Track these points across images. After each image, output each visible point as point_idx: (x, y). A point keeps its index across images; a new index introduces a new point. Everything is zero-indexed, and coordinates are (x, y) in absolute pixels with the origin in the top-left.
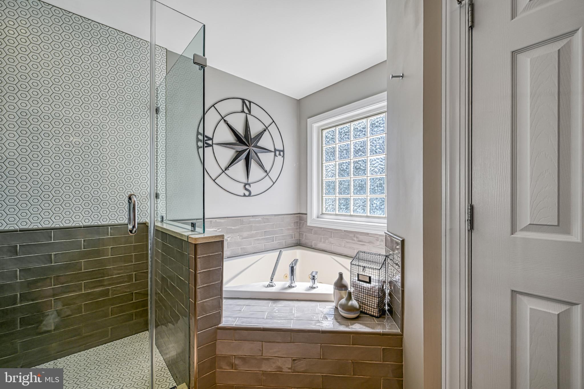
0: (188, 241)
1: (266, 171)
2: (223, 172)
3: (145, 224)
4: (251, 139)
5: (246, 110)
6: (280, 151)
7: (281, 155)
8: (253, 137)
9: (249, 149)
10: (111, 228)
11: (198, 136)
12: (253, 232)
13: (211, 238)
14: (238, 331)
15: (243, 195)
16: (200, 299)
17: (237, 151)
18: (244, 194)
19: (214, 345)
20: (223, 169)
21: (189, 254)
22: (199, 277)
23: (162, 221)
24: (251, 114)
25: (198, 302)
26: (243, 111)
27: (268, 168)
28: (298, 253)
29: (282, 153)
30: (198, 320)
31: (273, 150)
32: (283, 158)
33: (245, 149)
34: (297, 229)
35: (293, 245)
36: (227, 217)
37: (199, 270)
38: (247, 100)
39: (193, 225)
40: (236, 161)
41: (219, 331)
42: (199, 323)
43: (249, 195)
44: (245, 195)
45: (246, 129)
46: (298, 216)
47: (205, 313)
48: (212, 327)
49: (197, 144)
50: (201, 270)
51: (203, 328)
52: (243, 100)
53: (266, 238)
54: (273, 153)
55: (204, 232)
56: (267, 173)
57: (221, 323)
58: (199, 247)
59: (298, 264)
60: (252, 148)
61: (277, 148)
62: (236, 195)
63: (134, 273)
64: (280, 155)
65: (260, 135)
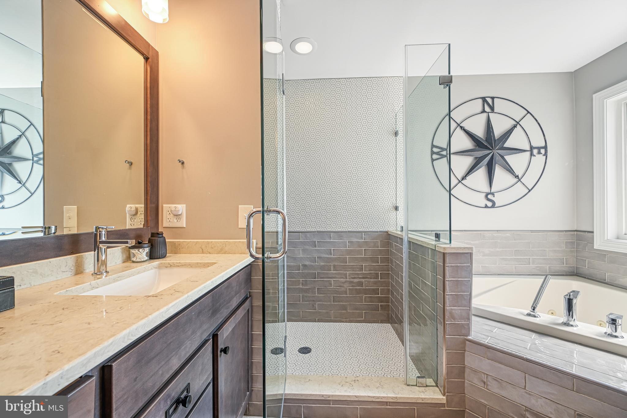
0: (435, 250)
1: (517, 177)
2: (460, 182)
3: (388, 232)
4: (495, 140)
5: (487, 109)
6: (539, 148)
7: (542, 154)
8: (498, 138)
9: (493, 153)
10: (364, 234)
11: (433, 149)
12: (498, 249)
13: (459, 249)
14: (491, 350)
15: (484, 206)
16: (449, 306)
17: (476, 158)
18: (486, 204)
19: (463, 355)
20: (460, 179)
21: (436, 262)
22: (447, 284)
23: (402, 231)
24: (495, 112)
25: (446, 307)
26: (484, 111)
27: (519, 173)
28: (574, 284)
29: (543, 151)
30: (446, 324)
31: (528, 148)
32: (545, 157)
33: (487, 154)
34: (571, 251)
35: (565, 274)
36: (465, 231)
37: (448, 278)
38: (489, 97)
39: (437, 236)
40: (475, 169)
41: (467, 342)
42: (447, 327)
43: (492, 206)
44: (486, 207)
45: (487, 131)
46: (575, 234)
47: (454, 320)
48: (460, 336)
49: (432, 157)
50: (450, 278)
51: (452, 334)
52: (484, 99)
53: (518, 259)
54: (528, 153)
55: (450, 242)
56: (518, 178)
57: (470, 335)
58: (447, 256)
59: (579, 297)
60: (496, 151)
61: (534, 145)
62: (475, 206)
63: (380, 272)
64: (539, 153)
65: (507, 134)
